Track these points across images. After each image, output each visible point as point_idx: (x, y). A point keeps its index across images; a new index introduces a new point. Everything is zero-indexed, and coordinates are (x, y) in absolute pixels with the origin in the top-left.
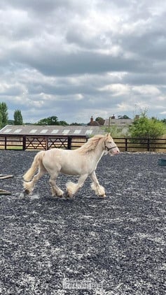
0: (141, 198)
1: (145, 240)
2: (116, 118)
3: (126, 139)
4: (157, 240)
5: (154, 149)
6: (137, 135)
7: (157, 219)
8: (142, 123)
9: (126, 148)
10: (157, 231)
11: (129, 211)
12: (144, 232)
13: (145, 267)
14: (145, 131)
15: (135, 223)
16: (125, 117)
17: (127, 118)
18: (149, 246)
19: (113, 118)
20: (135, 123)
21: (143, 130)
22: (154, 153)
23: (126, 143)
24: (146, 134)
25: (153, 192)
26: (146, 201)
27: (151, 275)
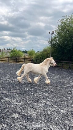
0: (10, 82)
1: (8, 102)
2: (6, 49)
3: (8, 58)
4: (13, 101)
5: (18, 62)
6: (12, 56)
7: (15, 91)
8: (14, 51)
9: (8, 61)
10: (14, 97)
11: (4, 88)
12: (8, 97)
13: (5, 116)
14: (15, 55)
15: (5, 93)
16: (9, 49)
17: (10, 49)
18: (9, 104)
19: (5, 49)
20: (12, 51)
21: (14, 54)
22: (18, 63)
23: (8, 59)
24: (16, 56)
25: (15, 79)
26: (11, 83)
27: (7, 120)
